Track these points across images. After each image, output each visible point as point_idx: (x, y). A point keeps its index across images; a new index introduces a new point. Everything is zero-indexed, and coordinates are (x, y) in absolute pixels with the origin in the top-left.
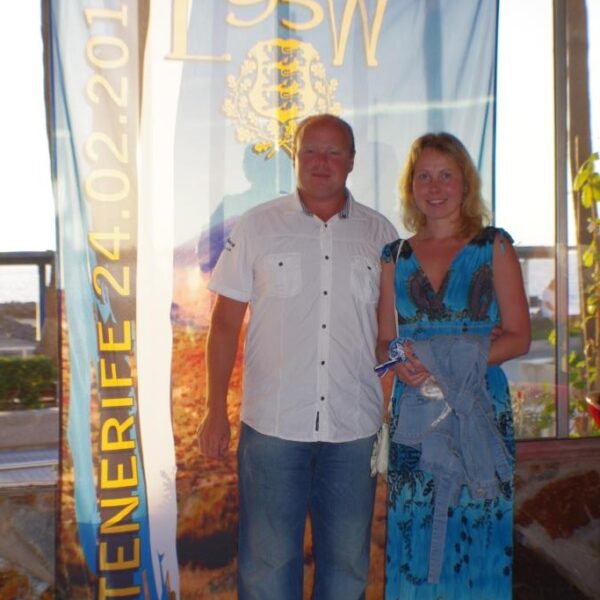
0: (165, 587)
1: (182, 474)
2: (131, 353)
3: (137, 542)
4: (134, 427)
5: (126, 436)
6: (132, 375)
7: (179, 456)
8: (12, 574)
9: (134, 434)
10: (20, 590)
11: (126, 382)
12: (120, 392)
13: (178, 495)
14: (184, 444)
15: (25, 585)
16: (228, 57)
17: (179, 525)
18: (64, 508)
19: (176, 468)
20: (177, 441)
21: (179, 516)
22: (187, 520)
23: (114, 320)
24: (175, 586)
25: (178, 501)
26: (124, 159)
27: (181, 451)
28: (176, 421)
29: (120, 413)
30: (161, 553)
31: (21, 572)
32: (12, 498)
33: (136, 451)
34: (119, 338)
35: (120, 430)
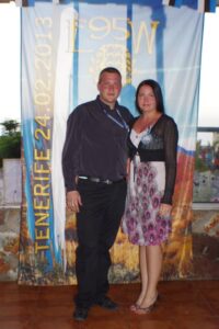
0: (60, 247)
2: (50, 161)
3: (48, 230)
4: (50, 188)
5: (46, 191)
6: (49, 169)
9: (49, 190)
11: (47, 171)
12: (44, 175)
13: (66, 214)
17: (66, 225)
21: (66, 222)
22: (69, 224)
24: (63, 247)
25: (66, 216)
26: (49, 89)
29: (46, 183)
30: (58, 235)
33: (50, 197)
34: (45, 155)
35: (43, 188)
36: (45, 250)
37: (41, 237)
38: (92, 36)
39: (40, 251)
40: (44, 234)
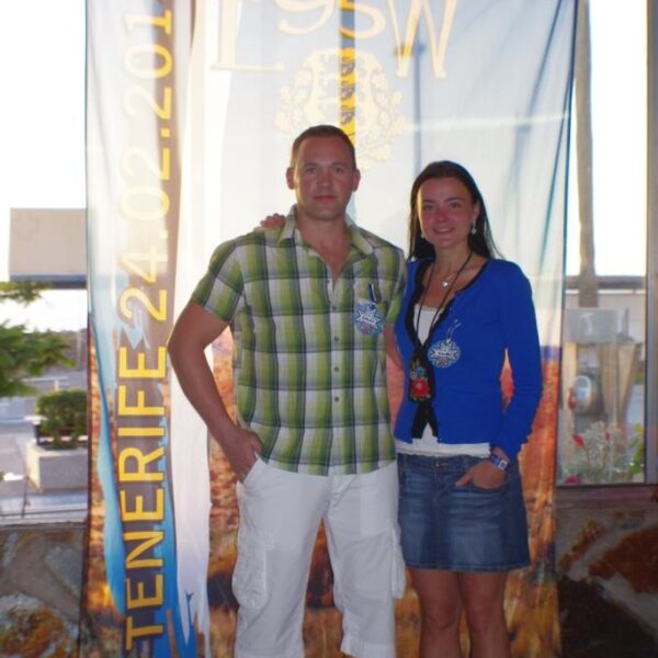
0: (193, 628)
1: (217, 511)
2: (165, 381)
3: (159, 579)
4: (164, 458)
5: (152, 467)
6: (165, 403)
7: (214, 492)
8: (46, 615)
9: (162, 465)
10: (54, 632)
11: (159, 411)
13: (211, 533)
14: (221, 481)
15: (60, 627)
16: (280, 67)
17: (211, 564)
18: (92, 543)
19: (210, 505)
20: (213, 476)
21: (211, 555)
22: (221, 559)
23: (147, 345)
25: (211, 539)
27: (217, 487)
28: (213, 455)
29: (150, 444)
30: (189, 593)
31: (56, 613)
32: (47, 534)
33: (165, 484)
34: (152, 364)
35: (143, 460)
36: (152, 638)
37: (142, 602)
38: (284, 26)
39: (137, 640)
40: (150, 592)
